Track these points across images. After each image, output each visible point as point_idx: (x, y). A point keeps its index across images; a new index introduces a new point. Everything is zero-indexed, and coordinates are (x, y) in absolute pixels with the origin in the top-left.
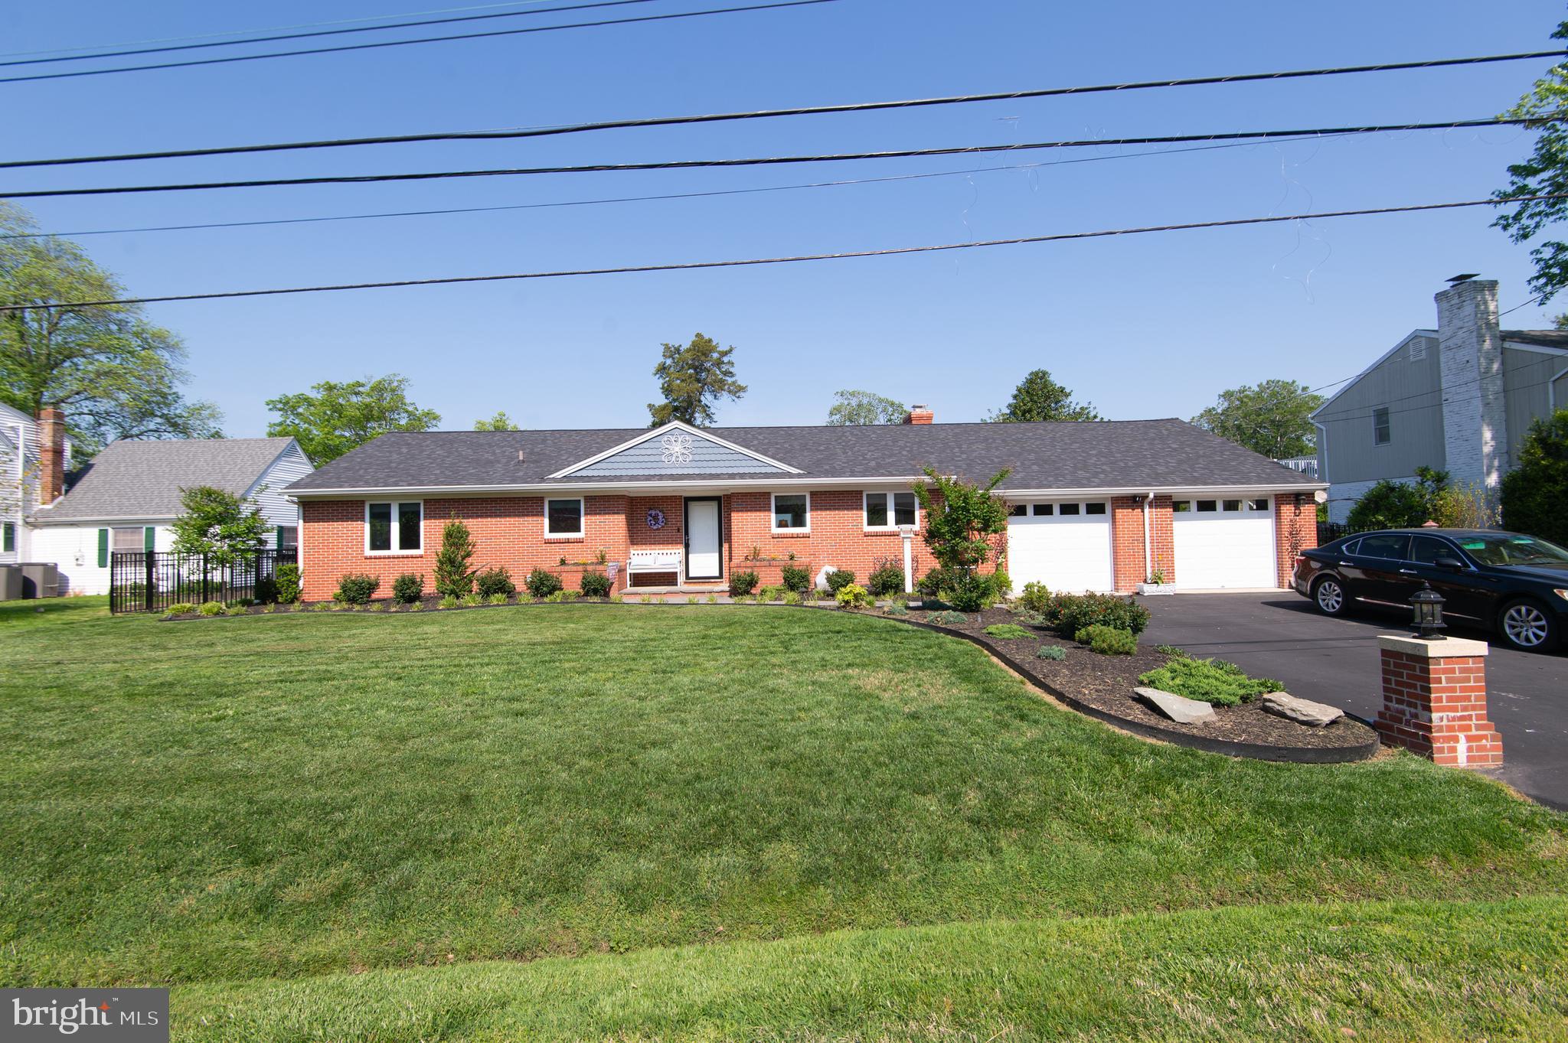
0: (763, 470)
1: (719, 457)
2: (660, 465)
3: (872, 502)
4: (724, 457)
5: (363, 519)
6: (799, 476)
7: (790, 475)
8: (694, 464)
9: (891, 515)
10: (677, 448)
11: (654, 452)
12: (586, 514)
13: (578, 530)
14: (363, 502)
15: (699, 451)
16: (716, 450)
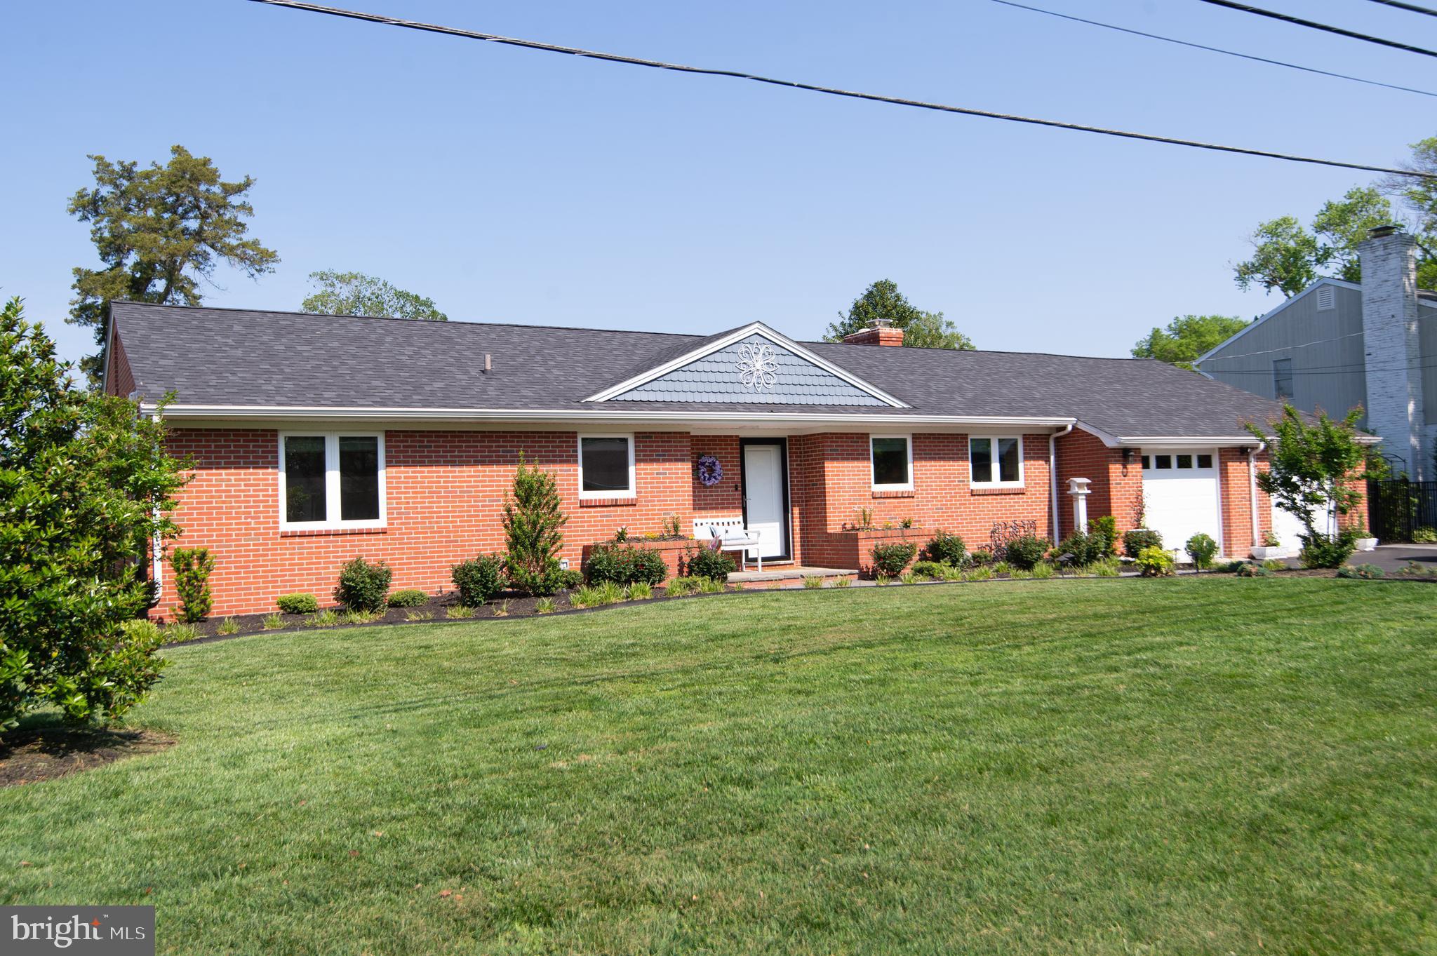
0: (862, 402)
1: (809, 380)
2: (737, 388)
3: (980, 449)
4: (816, 380)
5: (275, 465)
6: (903, 411)
7: (890, 409)
8: (780, 389)
9: (995, 468)
10: (759, 364)
11: (730, 368)
12: (638, 461)
13: (624, 485)
14: (274, 433)
15: (785, 369)
16: (805, 370)
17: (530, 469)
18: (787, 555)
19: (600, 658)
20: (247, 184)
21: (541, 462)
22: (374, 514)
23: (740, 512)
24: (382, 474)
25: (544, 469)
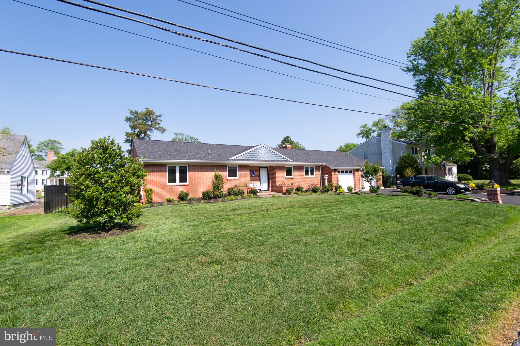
0: (283, 160)
1: (273, 155)
2: (259, 157)
3: (306, 169)
4: (274, 155)
5: (166, 172)
6: (291, 162)
7: (289, 161)
8: (267, 157)
9: (310, 173)
10: (263, 152)
11: (257, 153)
12: (239, 171)
13: (236, 176)
14: (166, 165)
15: (268, 153)
16: (272, 153)
17: (217, 173)
18: (268, 190)
19: (231, 210)
20: (161, 115)
21: (220, 171)
22: (186, 181)
23: (259, 181)
24: (188, 174)
25: (220, 173)
